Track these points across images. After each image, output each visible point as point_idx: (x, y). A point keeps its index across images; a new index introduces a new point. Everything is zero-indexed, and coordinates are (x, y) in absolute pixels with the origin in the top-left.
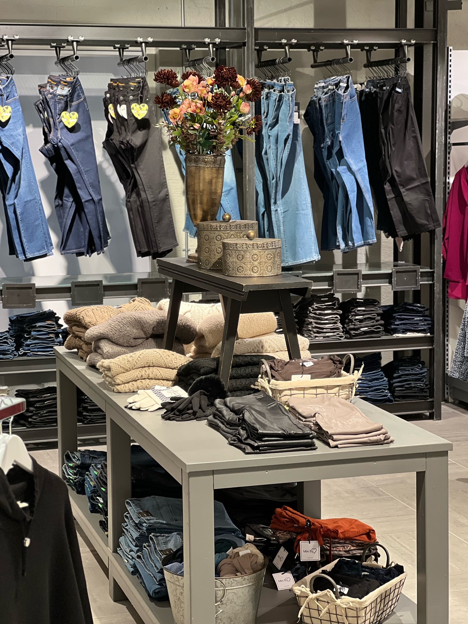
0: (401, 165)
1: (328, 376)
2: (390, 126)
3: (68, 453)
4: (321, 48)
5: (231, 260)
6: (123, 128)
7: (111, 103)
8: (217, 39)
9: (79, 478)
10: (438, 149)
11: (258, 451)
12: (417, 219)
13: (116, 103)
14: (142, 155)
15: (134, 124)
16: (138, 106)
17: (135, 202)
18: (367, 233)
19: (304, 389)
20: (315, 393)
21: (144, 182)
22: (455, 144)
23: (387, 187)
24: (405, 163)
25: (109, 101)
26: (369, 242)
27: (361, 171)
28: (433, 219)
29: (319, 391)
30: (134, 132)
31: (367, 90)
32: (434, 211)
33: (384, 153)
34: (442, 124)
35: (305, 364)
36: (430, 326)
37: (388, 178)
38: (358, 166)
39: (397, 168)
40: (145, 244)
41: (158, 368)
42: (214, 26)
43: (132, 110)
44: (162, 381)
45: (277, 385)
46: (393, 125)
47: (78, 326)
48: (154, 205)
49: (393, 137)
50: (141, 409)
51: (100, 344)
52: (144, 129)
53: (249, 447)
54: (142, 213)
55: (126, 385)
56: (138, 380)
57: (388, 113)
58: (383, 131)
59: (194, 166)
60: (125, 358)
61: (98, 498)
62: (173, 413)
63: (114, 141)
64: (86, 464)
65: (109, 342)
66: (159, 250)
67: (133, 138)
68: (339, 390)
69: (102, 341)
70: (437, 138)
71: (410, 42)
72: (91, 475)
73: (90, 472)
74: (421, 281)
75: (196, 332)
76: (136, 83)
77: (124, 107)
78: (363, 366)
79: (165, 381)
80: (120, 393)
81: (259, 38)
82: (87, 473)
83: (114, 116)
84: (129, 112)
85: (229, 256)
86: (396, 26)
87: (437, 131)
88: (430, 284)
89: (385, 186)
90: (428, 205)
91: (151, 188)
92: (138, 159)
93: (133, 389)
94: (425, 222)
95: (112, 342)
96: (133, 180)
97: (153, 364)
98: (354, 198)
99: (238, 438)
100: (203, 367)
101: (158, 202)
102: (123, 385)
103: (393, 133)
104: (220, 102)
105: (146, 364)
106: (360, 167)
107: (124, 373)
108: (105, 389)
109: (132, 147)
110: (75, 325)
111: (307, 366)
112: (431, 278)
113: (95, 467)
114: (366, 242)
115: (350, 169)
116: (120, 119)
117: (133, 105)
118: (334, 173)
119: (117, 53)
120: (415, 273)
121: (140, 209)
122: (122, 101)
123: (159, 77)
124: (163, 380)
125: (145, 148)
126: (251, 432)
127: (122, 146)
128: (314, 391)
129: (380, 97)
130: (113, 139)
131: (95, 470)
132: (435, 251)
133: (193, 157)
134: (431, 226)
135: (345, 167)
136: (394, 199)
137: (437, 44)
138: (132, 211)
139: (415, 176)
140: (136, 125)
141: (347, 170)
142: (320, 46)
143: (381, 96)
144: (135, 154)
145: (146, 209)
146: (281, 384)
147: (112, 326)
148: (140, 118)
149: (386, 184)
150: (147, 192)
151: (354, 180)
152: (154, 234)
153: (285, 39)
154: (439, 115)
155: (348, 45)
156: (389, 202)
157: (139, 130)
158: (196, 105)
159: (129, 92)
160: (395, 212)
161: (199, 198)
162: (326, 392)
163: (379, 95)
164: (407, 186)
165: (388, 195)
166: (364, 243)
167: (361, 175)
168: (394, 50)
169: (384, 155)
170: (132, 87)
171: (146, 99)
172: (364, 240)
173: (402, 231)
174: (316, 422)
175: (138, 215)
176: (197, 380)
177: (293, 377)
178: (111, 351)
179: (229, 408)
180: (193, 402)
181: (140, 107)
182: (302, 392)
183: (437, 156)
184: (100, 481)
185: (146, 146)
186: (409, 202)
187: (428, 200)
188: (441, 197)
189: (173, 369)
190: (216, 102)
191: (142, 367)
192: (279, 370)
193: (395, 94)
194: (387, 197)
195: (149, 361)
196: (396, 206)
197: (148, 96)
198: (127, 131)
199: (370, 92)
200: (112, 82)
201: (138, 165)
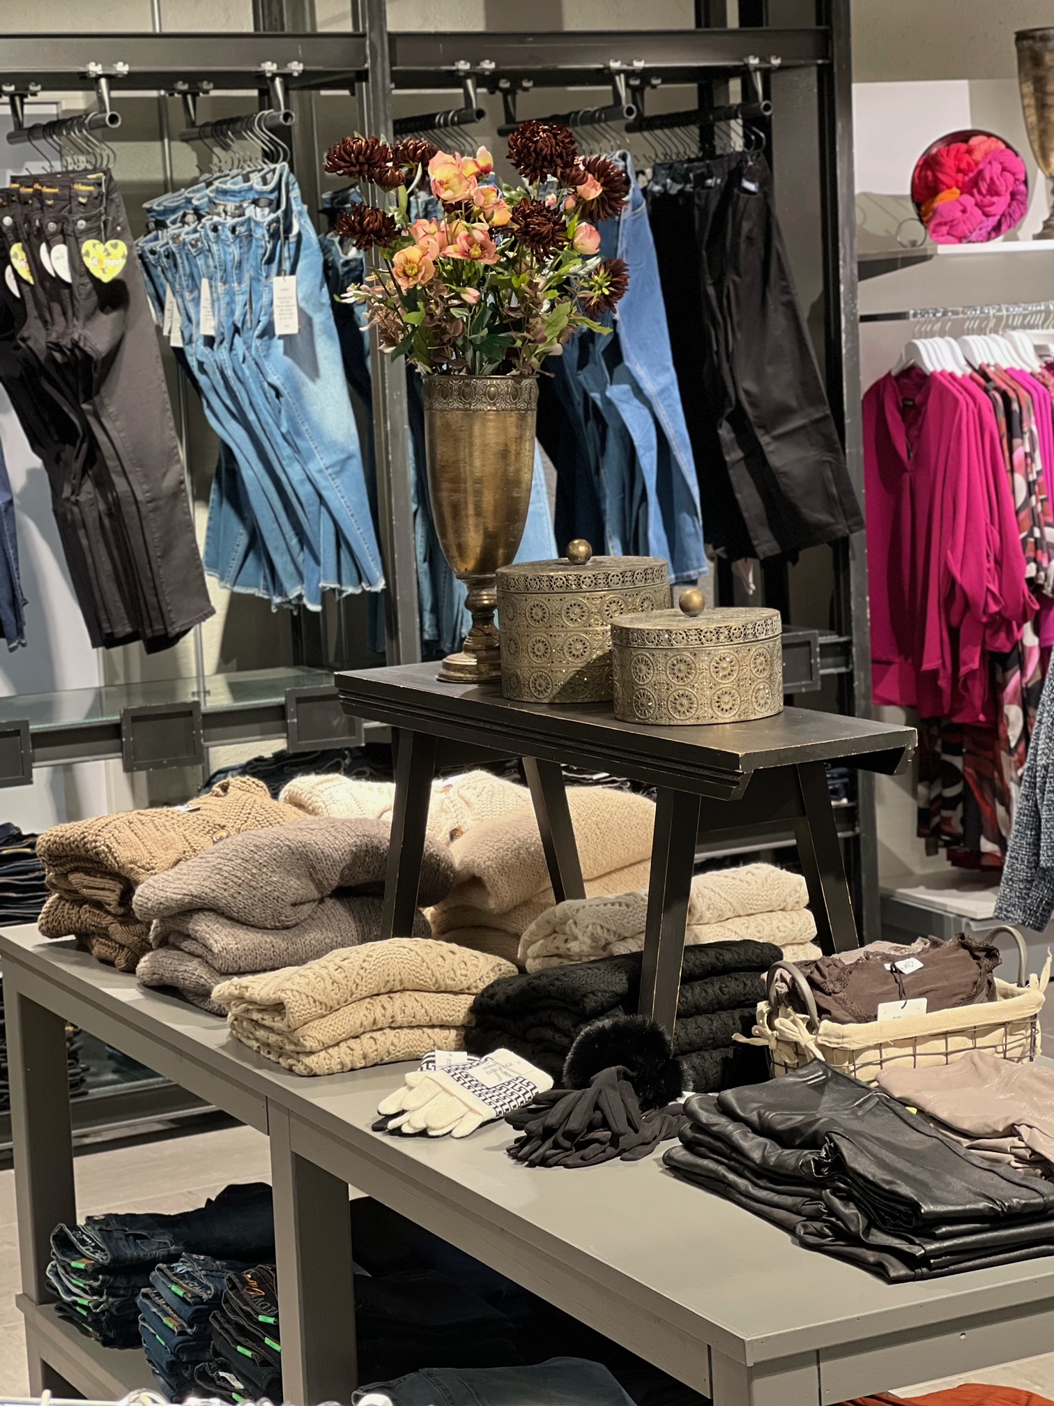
0: (759, 376)
1: (970, 999)
2: (731, 278)
3: (61, 1230)
4: (526, 84)
5: (651, 678)
6: (56, 308)
7: (18, 241)
8: (295, 63)
9: (107, 1301)
10: (846, 333)
11: (924, 1270)
12: (804, 510)
13: (34, 240)
14: (112, 376)
15: (89, 295)
16: (100, 247)
17: (93, 503)
18: (684, 553)
19: (914, 1041)
20: (944, 1050)
21: (121, 451)
22: (865, 319)
23: (725, 432)
24: (769, 370)
25: (11, 237)
26: (689, 576)
27: (666, 395)
28: (844, 510)
29: (956, 1042)
30: (89, 317)
31: (657, 188)
32: (847, 491)
33: (715, 348)
34: (852, 269)
35: (899, 965)
36: (846, 780)
37: (729, 410)
38: (659, 384)
39: (748, 384)
40: (124, 615)
41: (416, 995)
42: (249, 28)
43: (85, 259)
44: (429, 1031)
45: (843, 1037)
46: (739, 275)
47: (87, 872)
48: (153, 511)
49: (738, 306)
50: (431, 1133)
51: (191, 926)
52: (115, 307)
53: (894, 1260)
54: (115, 532)
55: (330, 1050)
56: (364, 1033)
57: (724, 244)
58: (711, 291)
59: (458, 409)
60: (324, 972)
61: (222, 1374)
62: (549, 1143)
63: (30, 343)
64: (125, 1260)
65: (222, 920)
66: (170, 629)
67: (87, 333)
68: (1006, 1035)
69: (196, 916)
70: (842, 305)
71: (769, 62)
72: (158, 1294)
73: (152, 1286)
74: (823, 668)
75: (453, 871)
76: (93, 185)
77: (61, 250)
78: (1049, 960)
79: (437, 1030)
80: (315, 1075)
81: (398, 61)
82: (143, 1290)
83: (25, 274)
84: (77, 263)
85: (644, 668)
86: (698, 24)
87: (842, 288)
88: (840, 675)
89: (720, 432)
90: (830, 474)
91: (140, 463)
92: (102, 390)
93: (352, 1062)
94: (824, 517)
95: (230, 918)
96: (85, 446)
97: (401, 982)
98: (651, 465)
99: (833, 1227)
100: (593, 993)
101: (161, 503)
102: (323, 1054)
103: (737, 296)
104: (537, 224)
105: (382, 985)
106: (662, 386)
107: (324, 1016)
108: (260, 1067)
109: (87, 357)
110: (75, 870)
111: (906, 971)
112: (841, 659)
113: (169, 1273)
114: (682, 577)
115: (638, 392)
116: (47, 284)
117: (88, 246)
118: (599, 403)
119: (7, 110)
120: (806, 649)
121: (106, 522)
122: (53, 235)
123: (345, 161)
124: (433, 1027)
125: (118, 358)
126: (875, 1207)
127: (57, 356)
128: (939, 1045)
129: (698, 206)
130: (29, 338)
131: (172, 1282)
132: (852, 589)
133: (455, 384)
134: (841, 527)
135: (626, 387)
136: (742, 463)
137: (831, 66)
138: (84, 527)
139: (794, 404)
140: (95, 298)
141: (631, 394)
142: (522, 79)
143: (703, 202)
144: (96, 376)
145: (132, 521)
146: (854, 1034)
147: (226, 874)
148: (106, 278)
149: (721, 426)
150: (131, 477)
151: (651, 420)
152: (155, 588)
153: (467, 60)
154: (844, 245)
155: (619, 72)
156: (731, 472)
157: (102, 310)
158: (469, 236)
159: (74, 209)
160: (748, 497)
161: (471, 500)
162: (970, 1043)
163: (697, 200)
164: (774, 428)
165: (728, 453)
166: (677, 578)
167: (665, 407)
168: (695, 85)
169: (717, 353)
170: (83, 197)
171: (114, 229)
172: (675, 572)
173: (767, 542)
174: (1034, 1153)
175: (100, 538)
176: (587, 1034)
177: (882, 1008)
178: (233, 946)
179: (747, 1123)
180: (603, 1103)
181: (106, 250)
182: (910, 1050)
183: (844, 351)
184: (227, 1326)
185: (119, 355)
186: (784, 469)
187: (830, 463)
188: (858, 453)
189: (456, 993)
190: (527, 225)
191: (371, 996)
192: (837, 990)
193: (743, 195)
194: (727, 458)
195: (391, 978)
196: (749, 479)
197: (121, 220)
198: (70, 313)
199: (665, 193)
200: (16, 186)
201: (103, 405)
